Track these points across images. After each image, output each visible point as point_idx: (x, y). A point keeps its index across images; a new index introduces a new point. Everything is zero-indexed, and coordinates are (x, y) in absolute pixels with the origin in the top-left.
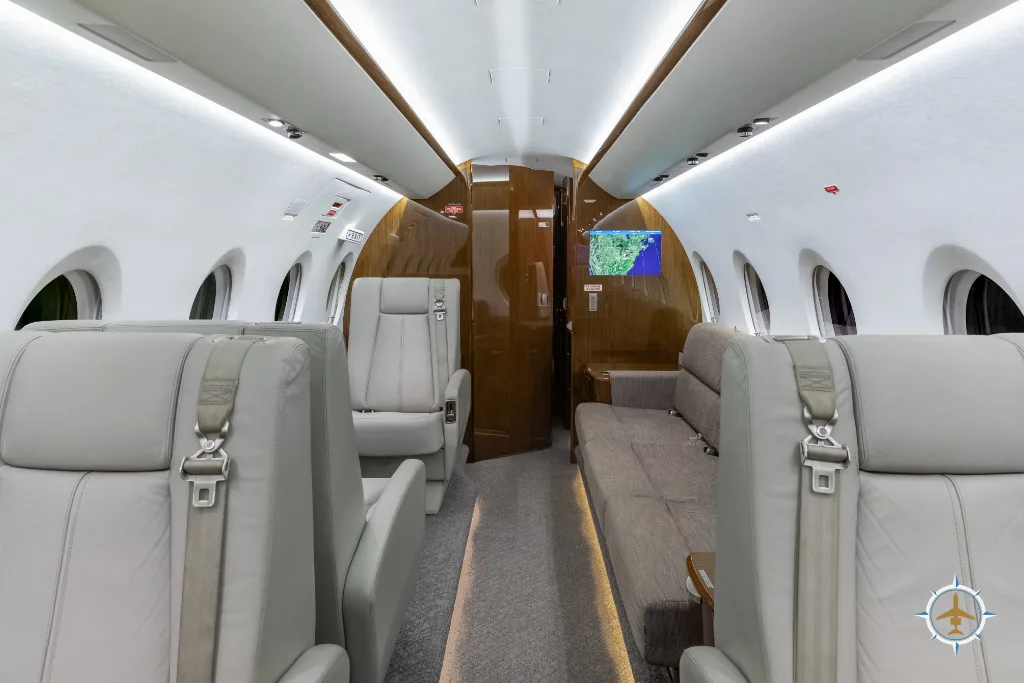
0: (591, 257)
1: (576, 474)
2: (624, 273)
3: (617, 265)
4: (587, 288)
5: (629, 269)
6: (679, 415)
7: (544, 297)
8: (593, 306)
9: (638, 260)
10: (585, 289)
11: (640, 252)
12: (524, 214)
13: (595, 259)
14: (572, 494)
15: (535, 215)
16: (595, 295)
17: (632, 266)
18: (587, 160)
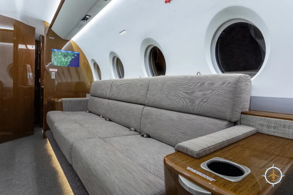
0: (52, 59)
1: (46, 142)
2: (66, 66)
3: (63, 62)
4: (51, 70)
5: (68, 64)
6: (90, 112)
7: (31, 75)
8: (53, 77)
9: (71, 61)
10: (50, 70)
11: (72, 59)
12: (21, 46)
13: (54, 59)
14: (46, 150)
15: (27, 47)
16: (54, 73)
17: (69, 63)
18: (50, 22)
